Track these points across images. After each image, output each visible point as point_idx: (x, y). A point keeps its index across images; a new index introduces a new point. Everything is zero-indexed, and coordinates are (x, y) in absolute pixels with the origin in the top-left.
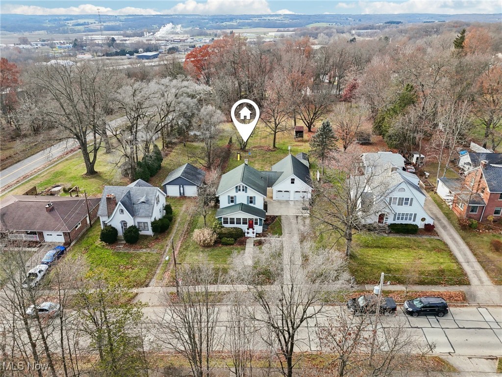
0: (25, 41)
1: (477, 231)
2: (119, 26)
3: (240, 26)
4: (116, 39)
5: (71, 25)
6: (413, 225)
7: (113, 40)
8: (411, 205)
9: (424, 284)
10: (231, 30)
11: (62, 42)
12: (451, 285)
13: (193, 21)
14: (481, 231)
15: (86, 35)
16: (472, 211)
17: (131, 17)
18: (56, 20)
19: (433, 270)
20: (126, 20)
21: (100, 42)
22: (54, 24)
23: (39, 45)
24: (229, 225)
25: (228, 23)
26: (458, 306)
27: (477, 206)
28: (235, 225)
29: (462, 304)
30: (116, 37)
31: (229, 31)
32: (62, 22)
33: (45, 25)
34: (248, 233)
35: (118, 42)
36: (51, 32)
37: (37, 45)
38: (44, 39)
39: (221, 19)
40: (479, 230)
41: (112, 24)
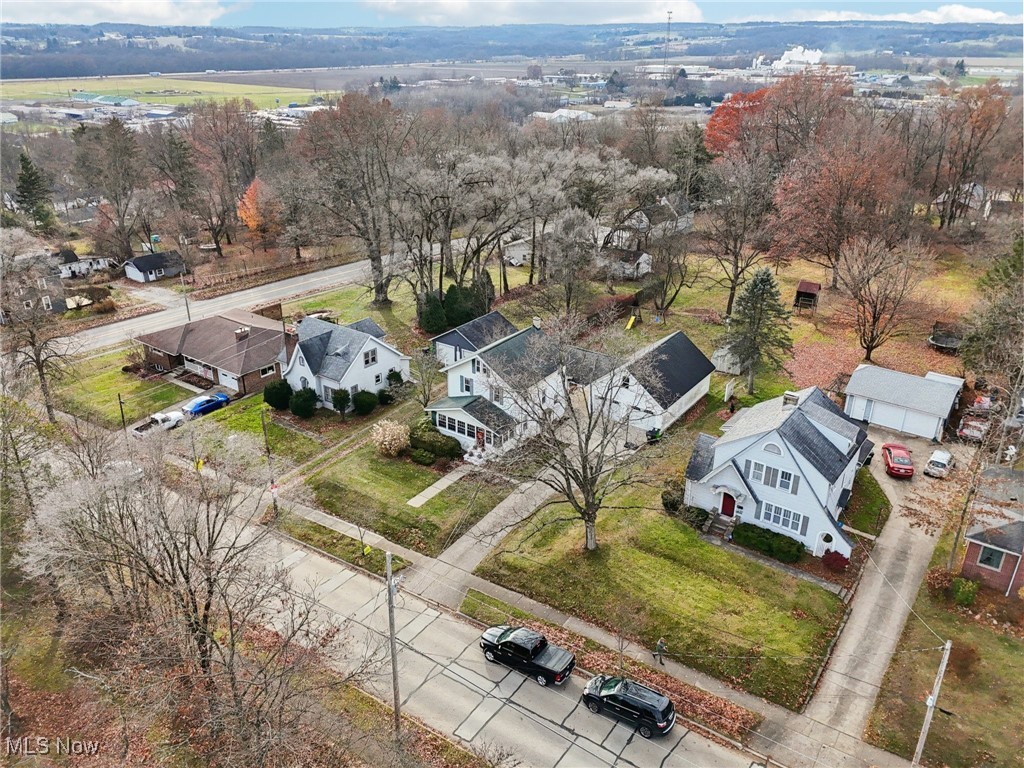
0: (535, 73)
1: (964, 612)
2: (719, 46)
3: (1001, 50)
4: (687, 72)
5: (631, 43)
6: (791, 541)
7: (683, 73)
8: (795, 492)
9: (689, 666)
10: (960, 59)
11: (594, 76)
12: (751, 693)
13: (883, 36)
14: (978, 617)
15: (639, 64)
16: (987, 560)
17: (750, 27)
18: (608, 34)
19: (734, 646)
20: (739, 34)
21: (659, 77)
22: (605, 41)
23: (554, 82)
24: (445, 431)
25: (972, 43)
26: (714, 739)
27: (1002, 553)
28: (455, 434)
29: (727, 739)
30: (688, 69)
31: (954, 61)
32: (618, 38)
33: (589, 43)
34: (471, 455)
35: (690, 78)
36: (592, 57)
37: (551, 80)
38: (568, 69)
39: (955, 32)
40: (975, 613)
41: (708, 42)
